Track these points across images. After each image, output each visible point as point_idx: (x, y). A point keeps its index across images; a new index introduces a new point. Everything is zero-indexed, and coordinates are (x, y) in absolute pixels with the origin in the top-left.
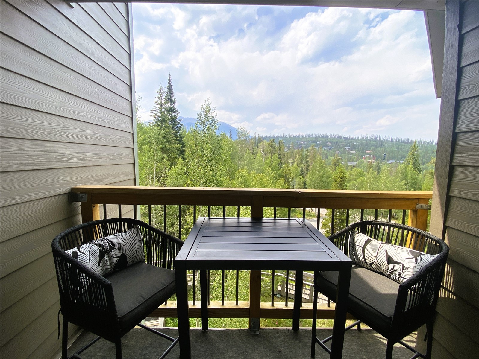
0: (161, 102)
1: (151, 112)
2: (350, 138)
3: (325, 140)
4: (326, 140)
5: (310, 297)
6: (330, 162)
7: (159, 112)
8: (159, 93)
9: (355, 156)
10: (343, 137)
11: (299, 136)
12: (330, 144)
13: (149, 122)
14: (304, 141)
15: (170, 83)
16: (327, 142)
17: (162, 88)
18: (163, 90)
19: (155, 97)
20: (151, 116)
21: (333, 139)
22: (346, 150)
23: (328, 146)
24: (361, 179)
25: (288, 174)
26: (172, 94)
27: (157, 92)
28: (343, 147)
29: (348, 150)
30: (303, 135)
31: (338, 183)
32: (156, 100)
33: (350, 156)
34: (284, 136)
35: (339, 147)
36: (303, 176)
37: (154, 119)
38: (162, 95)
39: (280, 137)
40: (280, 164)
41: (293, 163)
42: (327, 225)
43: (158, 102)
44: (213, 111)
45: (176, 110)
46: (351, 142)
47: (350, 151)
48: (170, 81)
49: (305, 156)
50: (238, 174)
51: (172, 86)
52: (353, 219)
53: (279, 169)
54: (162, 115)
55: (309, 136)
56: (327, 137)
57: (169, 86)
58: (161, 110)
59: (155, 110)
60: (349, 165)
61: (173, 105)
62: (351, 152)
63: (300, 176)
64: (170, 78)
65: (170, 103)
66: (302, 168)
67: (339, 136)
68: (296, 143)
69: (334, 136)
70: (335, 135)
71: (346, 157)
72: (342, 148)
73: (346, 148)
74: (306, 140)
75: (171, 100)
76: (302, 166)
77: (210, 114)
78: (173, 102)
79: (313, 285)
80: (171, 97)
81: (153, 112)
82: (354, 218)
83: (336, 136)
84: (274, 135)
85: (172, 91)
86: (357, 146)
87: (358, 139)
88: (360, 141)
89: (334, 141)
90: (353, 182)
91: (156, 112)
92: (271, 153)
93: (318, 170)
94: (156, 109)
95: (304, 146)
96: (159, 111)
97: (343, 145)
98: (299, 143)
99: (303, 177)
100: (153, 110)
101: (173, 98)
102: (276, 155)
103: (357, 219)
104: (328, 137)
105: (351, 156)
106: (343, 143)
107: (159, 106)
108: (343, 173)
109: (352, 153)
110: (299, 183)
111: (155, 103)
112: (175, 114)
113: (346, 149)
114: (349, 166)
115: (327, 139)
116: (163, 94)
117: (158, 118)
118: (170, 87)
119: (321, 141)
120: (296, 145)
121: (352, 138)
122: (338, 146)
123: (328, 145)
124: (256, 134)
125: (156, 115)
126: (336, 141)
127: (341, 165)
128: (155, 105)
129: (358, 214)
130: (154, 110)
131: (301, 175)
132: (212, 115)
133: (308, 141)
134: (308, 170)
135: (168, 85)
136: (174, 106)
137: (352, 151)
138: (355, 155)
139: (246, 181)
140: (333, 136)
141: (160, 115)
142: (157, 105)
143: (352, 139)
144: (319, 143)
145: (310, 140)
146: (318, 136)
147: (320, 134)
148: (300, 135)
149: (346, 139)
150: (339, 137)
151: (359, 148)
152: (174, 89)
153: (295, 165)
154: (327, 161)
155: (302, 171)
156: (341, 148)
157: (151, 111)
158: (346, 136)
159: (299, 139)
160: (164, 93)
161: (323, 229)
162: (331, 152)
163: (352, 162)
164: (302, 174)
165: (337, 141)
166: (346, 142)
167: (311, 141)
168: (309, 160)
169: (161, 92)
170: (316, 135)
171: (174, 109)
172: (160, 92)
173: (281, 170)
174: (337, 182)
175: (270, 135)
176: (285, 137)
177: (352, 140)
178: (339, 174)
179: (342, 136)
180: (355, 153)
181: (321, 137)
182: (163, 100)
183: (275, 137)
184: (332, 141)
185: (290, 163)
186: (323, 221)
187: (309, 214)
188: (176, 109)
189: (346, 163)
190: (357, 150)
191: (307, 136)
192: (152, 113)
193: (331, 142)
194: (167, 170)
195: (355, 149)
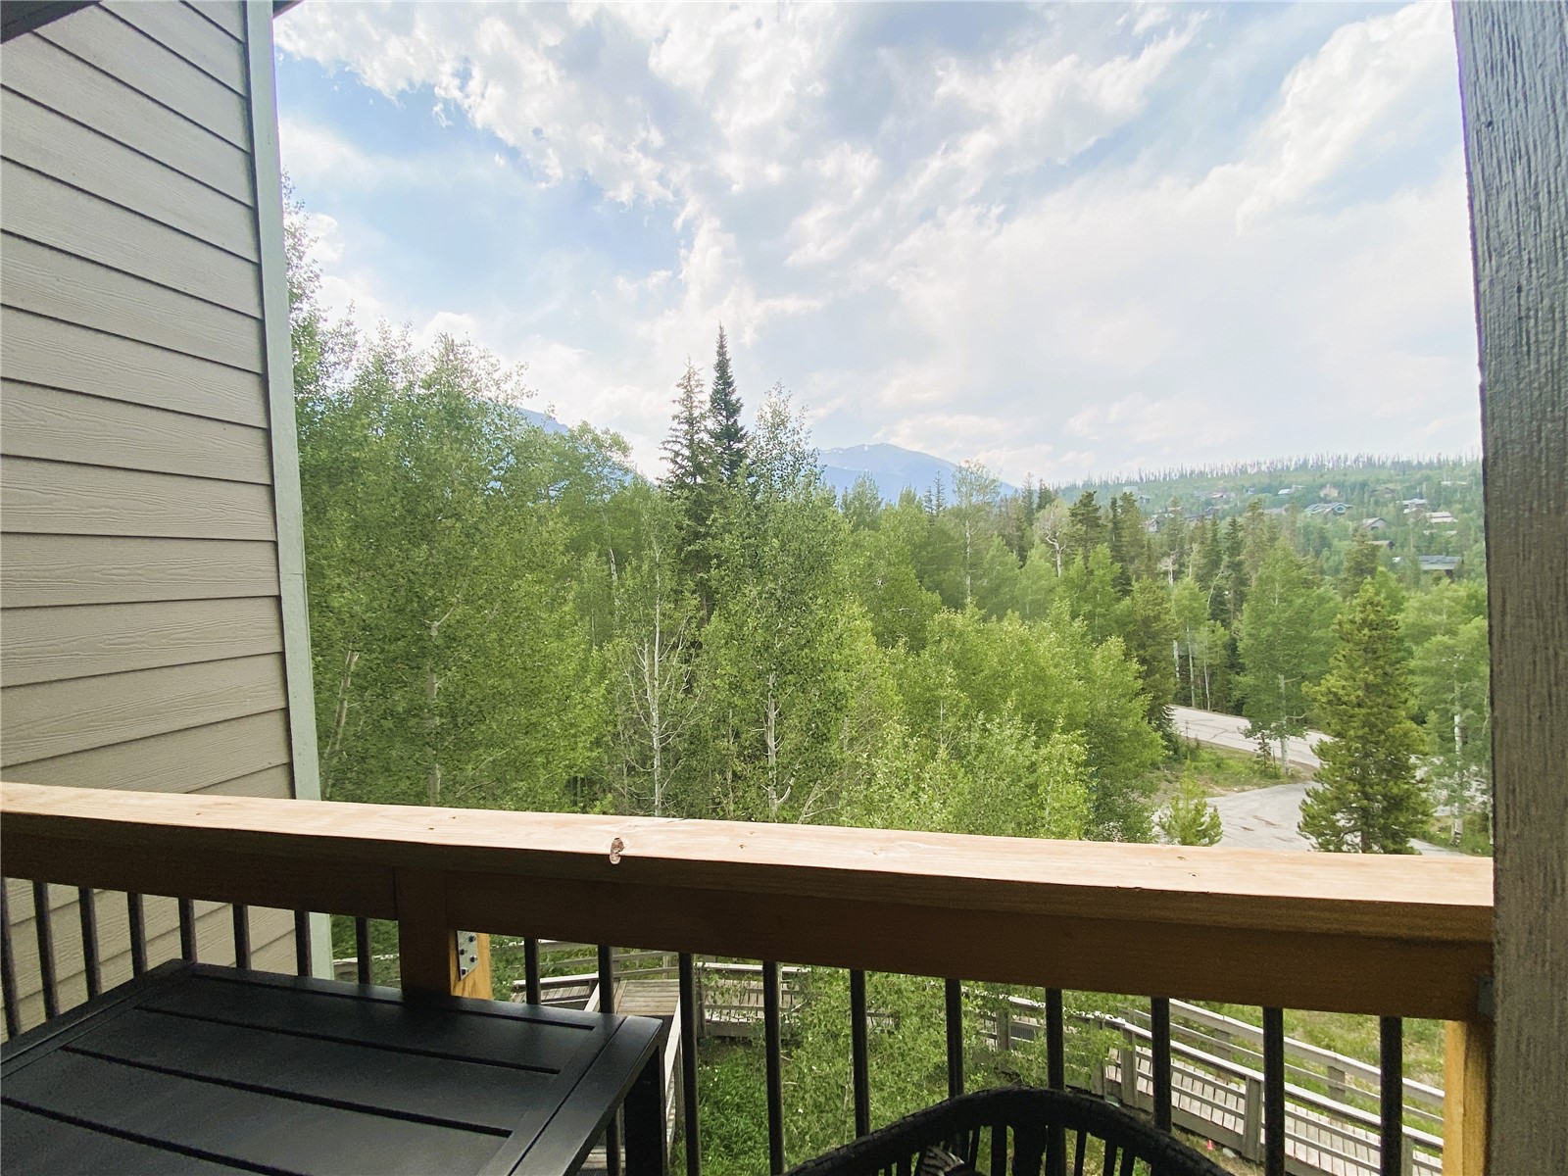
0: (691, 414)
1: (661, 446)
2: (1419, 463)
3: (1311, 479)
4: (1314, 480)
5: (1247, 1128)
6: (1341, 563)
7: (686, 446)
8: (686, 387)
9: (1454, 532)
10: (1389, 463)
11: (1202, 474)
12: (1336, 495)
13: (658, 479)
14: (1225, 490)
15: (722, 352)
16: (1322, 486)
17: (692, 370)
18: (696, 377)
19: (674, 401)
20: (661, 458)
21: (1346, 475)
22: (1406, 511)
23: (1325, 500)
24: (1477, 628)
25: (1157, 618)
26: (730, 384)
27: (678, 386)
28: (1394, 499)
29: (1418, 512)
30: (1219, 466)
31: (1363, 646)
32: (678, 409)
33: (1427, 533)
34: (1143, 475)
35: (1376, 503)
36: (1223, 621)
37: (671, 466)
38: (691, 391)
39: (1129, 483)
40: (1123, 585)
41: (1177, 575)
42: (1325, 819)
43: (682, 416)
44: (796, 425)
45: (743, 433)
46: (1427, 478)
47: (1428, 514)
48: (722, 347)
49: (1225, 545)
50: (937, 629)
51: (730, 360)
52: (1454, 791)
53: (1118, 600)
54: (693, 453)
55: (1244, 471)
56: (1320, 467)
57: (720, 362)
58: (692, 436)
59: (674, 439)
60: (1426, 567)
61: (732, 420)
62: (1431, 517)
63: (1212, 621)
64: (722, 337)
65: (724, 413)
66: (1219, 590)
67: (1370, 459)
68: (1191, 500)
69: (1348, 463)
70: (1352, 457)
71: (1412, 541)
72: (1391, 505)
73: (1406, 502)
74: (1232, 484)
75: (727, 403)
76: (1215, 582)
77: (789, 435)
78: (732, 410)
79: (1261, 1076)
80: (726, 395)
81: (669, 446)
82: (1461, 785)
83: (1356, 460)
84: (1104, 479)
85: (730, 377)
86: (1455, 491)
87: (1456, 465)
88: (1468, 473)
89: (1352, 479)
90: (1439, 638)
91: (677, 447)
92: (1084, 541)
93: (1282, 594)
94: (677, 436)
95: (1226, 507)
96: (684, 442)
97: (1392, 491)
98: (1203, 499)
99: (1226, 624)
100: (669, 442)
101: (734, 398)
102: (1103, 550)
103: (1472, 792)
104: (1323, 466)
105: (1431, 534)
106: (1391, 486)
107: (685, 427)
108: (1379, 608)
109: (1434, 521)
110: (1210, 649)
111: (673, 419)
112: (741, 446)
113: (1406, 506)
114: (1426, 572)
115: (1322, 476)
116: (696, 390)
117: (684, 463)
118: (722, 367)
119: (1294, 486)
120: (1194, 504)
121: (1431, 463)
122: (1372, 499)
123: (1326, 495)
124: (1032, 479)
125: (677, 454)
126: (1361, 478)
127: (1381, 572)
128: (675, 424)
129: (1474, 768)
130: (671, 439)
131: (1214, 616)
132: (796, 438)
133: (1242, 489)
134: (1241, 598)
135: (715, 359)
136: (735, 421)
137: (1434, 514)
138: (1452, 526)
139: (968, 651)
140: (1346, 460)
141: (687, 452)
142: (679, 423)
143: (1430, 466)
144: (1286, 491)
145: (1247, 484)
146: (1279, 467)
147: (1290, 460)
148: (1207, 470)
149: (1403, 467)
150: (1370, 463)
151: (1465, 497)
152: (733, 370)
153: (1189, 580)
154: (1328, 559)
155: (1218, 601)
156: (1385, 504)
157: (663, 443)
158: (1404, 458)
159: (1205, 484)
160: (697, 386)
161: (1308, 835)
162: (1341, 519)
163: (1440, 557)
164: (1220, 611)
165: (1365, 478)
166: (1402, 482)
167: (1253, 486)
168: (1242, 557)
169: (692, 383)
170: (1272, 463)
171: (738, 431)
172: (688, 388)
173: (1127, 601)
174: (1357, 644)
175: (1090, 478)
176: (1149, 481)
177: (1431, 470)
178: (1362, 612)
179: (1383, 459)
180: (1449, 520)
181: (1296, 470)
182: (696, 407)
183: (1106, 483)
184: (1344, 481)
185: (1166, 573)
186: (1309, 800)
187: (1256, 767)
188: (742, 429)
189: (1415, 562)
190: (1458, 506)
191: (1235, 472)
192: (665, 449)
193: (1335, 485)
194: (694, 625)
195: (1448, 504)
